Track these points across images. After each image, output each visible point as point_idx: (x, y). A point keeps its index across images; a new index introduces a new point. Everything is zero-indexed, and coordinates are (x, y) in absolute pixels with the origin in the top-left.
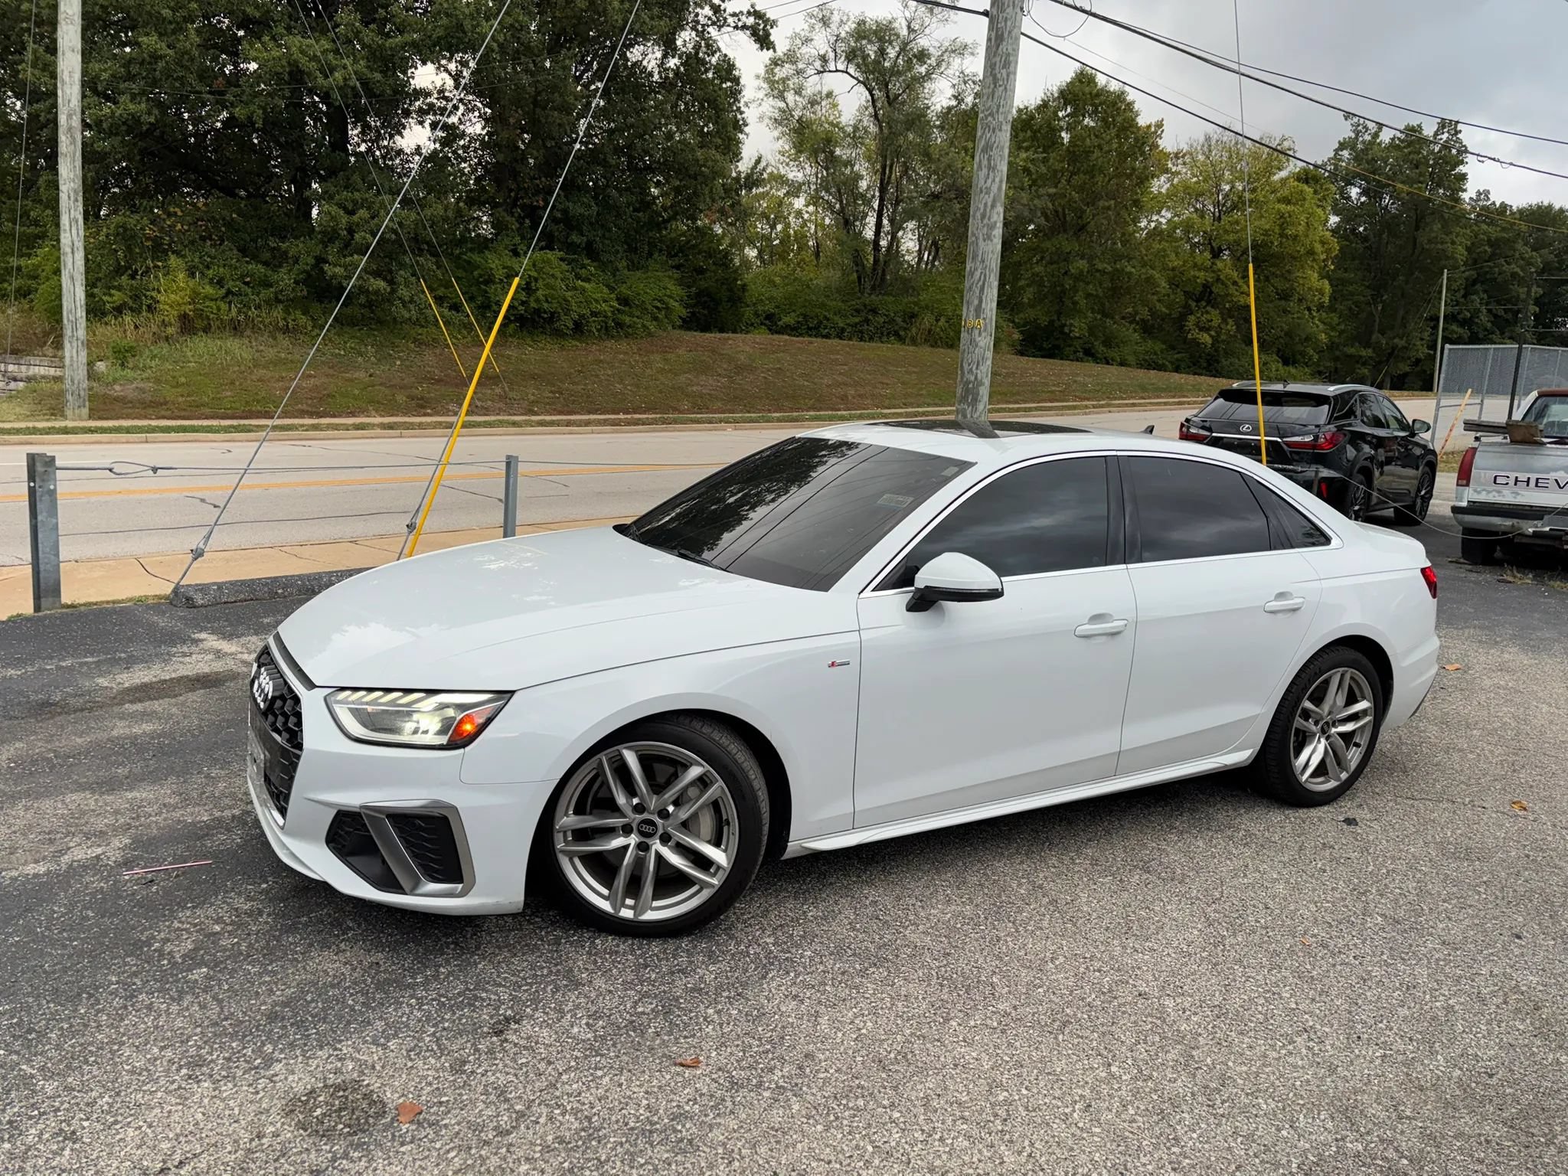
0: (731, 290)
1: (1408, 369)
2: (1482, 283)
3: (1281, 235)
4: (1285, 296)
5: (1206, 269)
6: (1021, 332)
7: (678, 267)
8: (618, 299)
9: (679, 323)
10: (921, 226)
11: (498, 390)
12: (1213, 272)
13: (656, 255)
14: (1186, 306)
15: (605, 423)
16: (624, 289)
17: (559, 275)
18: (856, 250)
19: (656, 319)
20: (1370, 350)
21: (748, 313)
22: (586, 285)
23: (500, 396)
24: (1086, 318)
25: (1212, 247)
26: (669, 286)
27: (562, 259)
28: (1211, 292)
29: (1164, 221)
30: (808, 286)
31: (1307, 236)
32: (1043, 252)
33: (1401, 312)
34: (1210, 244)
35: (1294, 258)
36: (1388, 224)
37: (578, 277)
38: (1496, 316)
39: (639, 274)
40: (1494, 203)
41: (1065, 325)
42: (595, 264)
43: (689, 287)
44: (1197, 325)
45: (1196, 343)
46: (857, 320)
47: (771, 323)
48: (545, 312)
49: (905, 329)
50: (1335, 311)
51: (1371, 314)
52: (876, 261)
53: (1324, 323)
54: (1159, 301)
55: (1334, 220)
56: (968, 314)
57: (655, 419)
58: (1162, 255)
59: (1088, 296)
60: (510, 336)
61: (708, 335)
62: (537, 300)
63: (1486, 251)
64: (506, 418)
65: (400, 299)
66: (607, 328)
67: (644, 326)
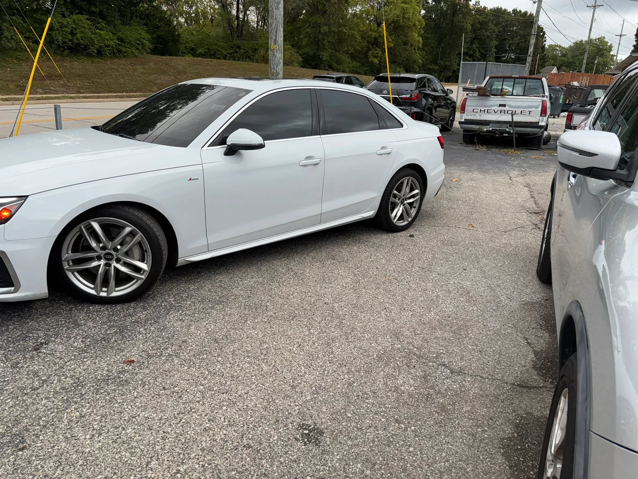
0: (173, 36)
1: (451, 74)
2: (477, 39)
3: (404, 17)
4: (405, 44)
5: (375, 31)
6: (303, 58)
7: (146, 24)
8: (118, 39)
9: (149, 51)
10: (257, 9)
11: (62, 82)
12: (378, 32)
13: (134, 18)
14: (368, 47)
15: (116, 97)
16: (120, 34)
17: (86, 26)
18: (229, 19)
19: (137, 49)
20: (437, 67)
21: (182, 48)
22: (101, 32)
23: (63, 85)
24: (328, 52)
25: (377, 22)
26: (142, 33)
27: (88, 19)
28: (378, 41)
29: (358, 10)
30: (209, 36)
31: (413, 18)
32: (309, 22)
33: (448, 51)
34: (376, 21)
35: (409, 27)
36: (443, 14)
37: (97, 28)
38: (482, 53)
39: (127, 27)
40: (481, 7)
41: (320, 55)
42: (105, 22)
43: (152, 34)
44: (372, 55)
45: (372, 63)
46: (232, 51)
47: (193, 52)
48: (82, 45)
49: (253, 56)
50: (424, 50)
51: (437, 52)
52: (238, 24)
53: (420, 55)
54: (357, 45)
55: (423, 12)
56: (272, 45)
57: (141, 95)
58: (357, 25)
59: (329, 42)
60: (66, 56)
61: (163, 57)
62: (77, 39)
63: (478, 27)
64: (67, 95)
65: (5, 37)
66: (114, 53)
67: (132, 52)
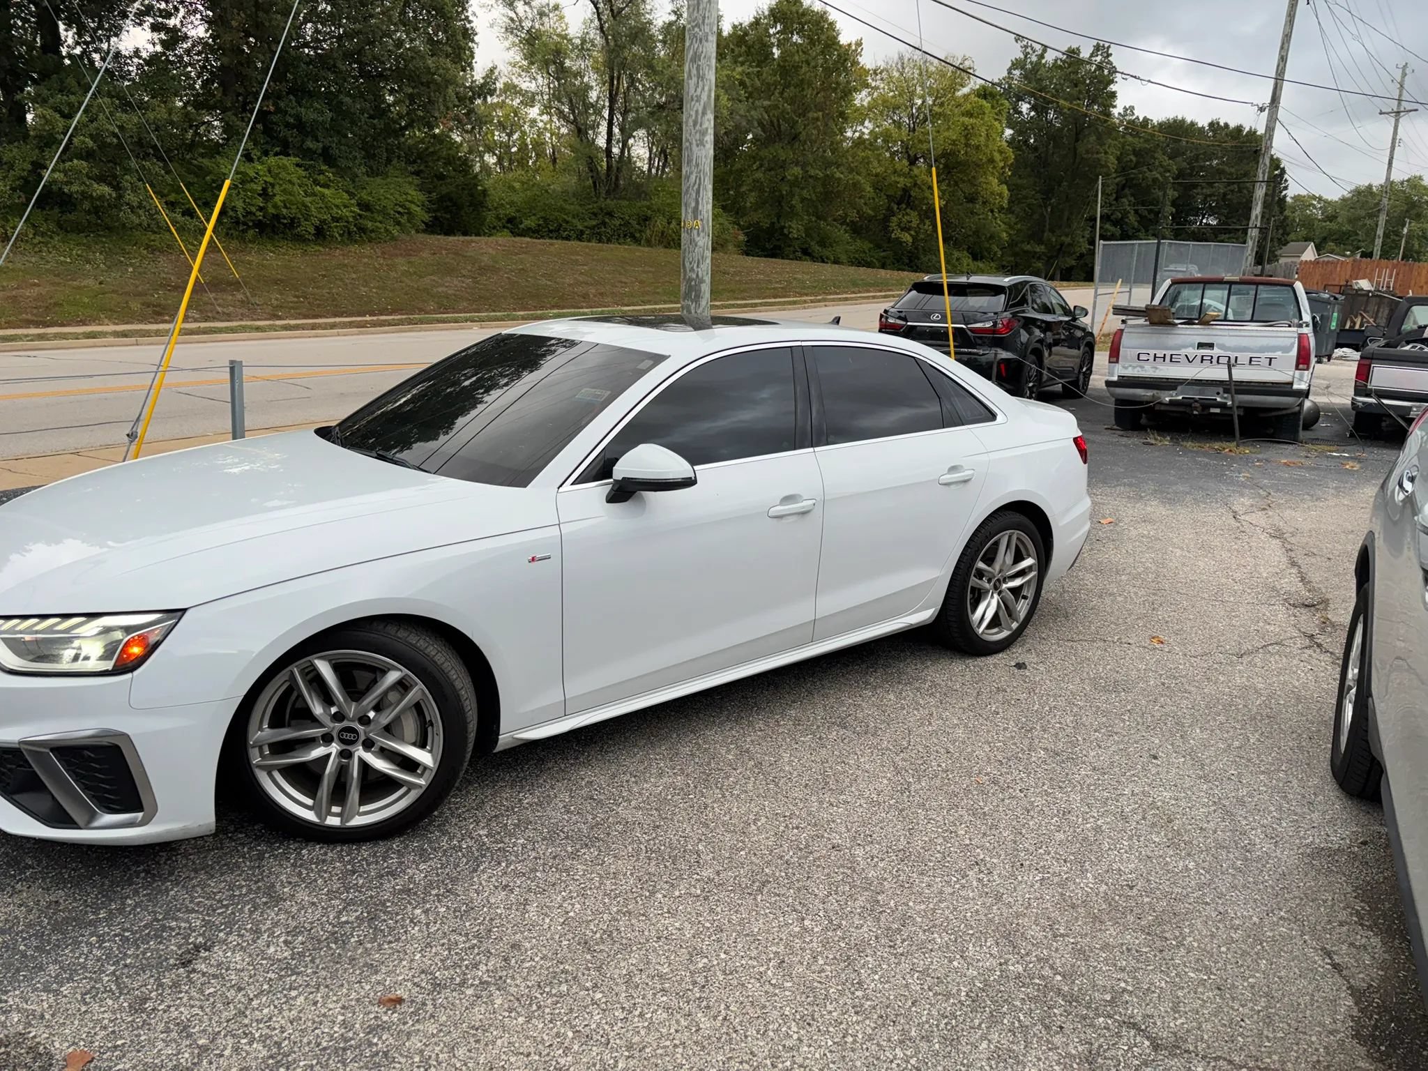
0: (472, 195)
1: (1074, 263)
2: (1130, 187)
3: (967, 145)
4: (972, 199)
5: (905, 175)
6: (746, 234)
7: (417, 173)
8: (359, 205)
9: (423, 226)
10: (651, 134)
11: (240, 296)
12: (911, 177)
13: (395, 161)
14: (889, 209)
15: (351, 325)
16: (364, 195)
17: (295, 180)
18: (590, 157)
19: (399, 223)
20: (1043, 247)
21: (490, 217)
22: (326, 191)
23: (242, 302)
24: (802, 220)
25: (909, 156)
26: (410, 192)
27: (298, 165)
28: (910, 196)
29: (866, 131)
30: (547, 191)
31: (987, 146)
32: (762, 159)
33: (1066, 214)
34: (907, 152)
35: (978, 166)
36: (1053, 137)
37: (316, 183)
38: (1140, 216)
39: (379, 180)
40: (1138, 118)
41: (784, 227)
42: (334, 170)
43: (430, 193)
44: (899, 225)
45: (898, 242)
46: (594, 223)
47: (513, 225)
48: (285, 218)
49: (640, 231)
50: (1013, 213)
51: (1042, 215)
52: (609, 167)
53: (1004, 223)
54: (865, 204)
55: (1009, 132)
56: (686, 215)
57: (401, 320)
58: (866, 162)
59: (803, 200)
60: (250, 241)
61: (451, 238)
62: (275, 206)
63: (1131, 161)
64: (249, 323)
65: (128, 204)
66: (349, 233)
67: (387, 230)
